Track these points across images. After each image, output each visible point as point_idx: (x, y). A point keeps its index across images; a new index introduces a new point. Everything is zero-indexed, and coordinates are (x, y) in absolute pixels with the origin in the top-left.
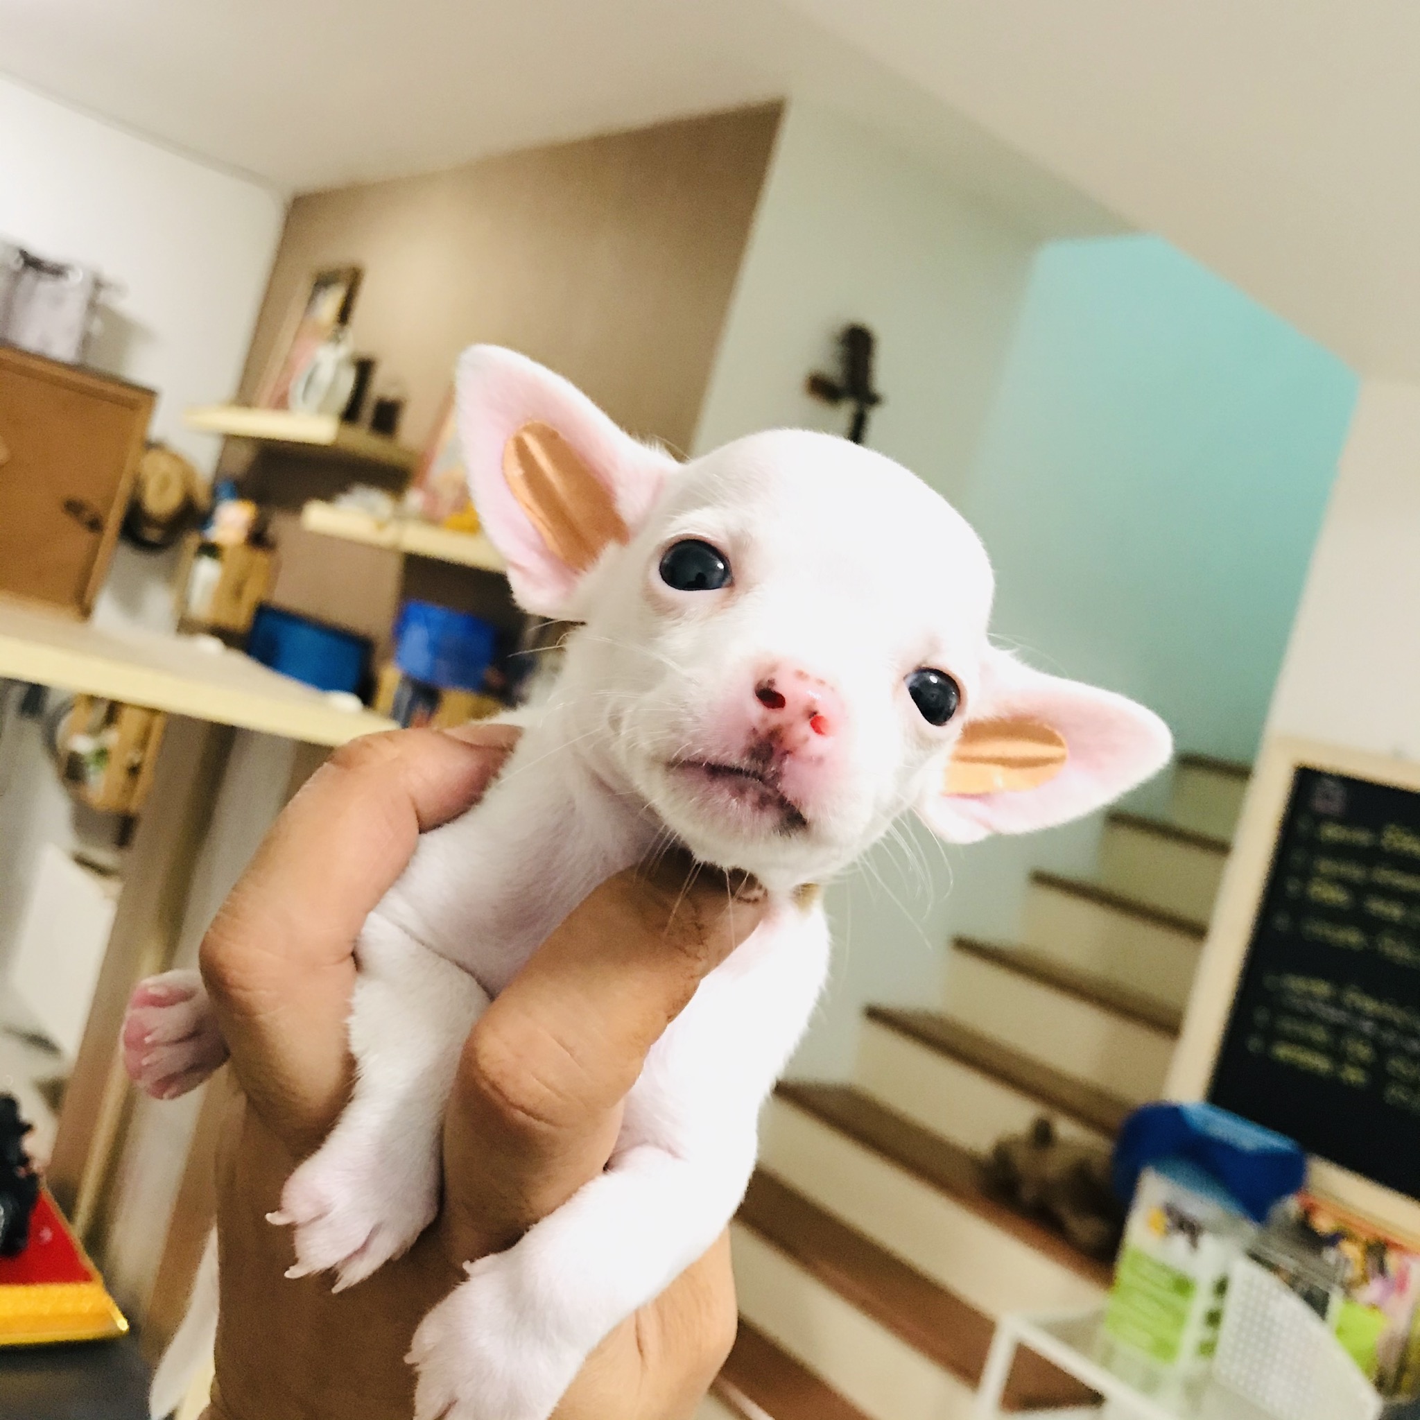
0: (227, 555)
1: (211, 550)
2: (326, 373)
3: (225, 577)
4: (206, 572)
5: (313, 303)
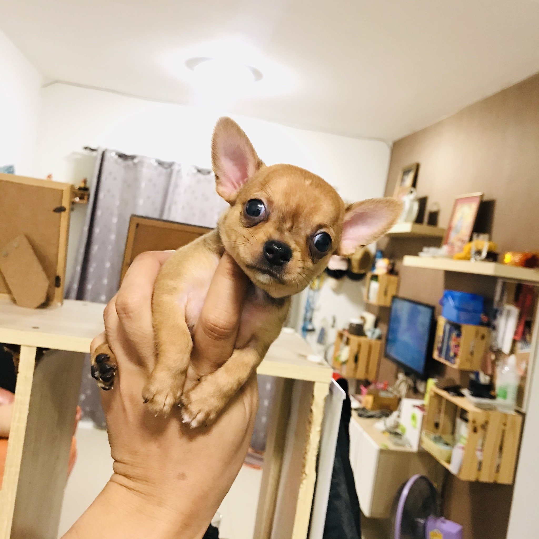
1: (375, 278)
2: (407, 206)
3: (380, 287)
5: (403, 180)
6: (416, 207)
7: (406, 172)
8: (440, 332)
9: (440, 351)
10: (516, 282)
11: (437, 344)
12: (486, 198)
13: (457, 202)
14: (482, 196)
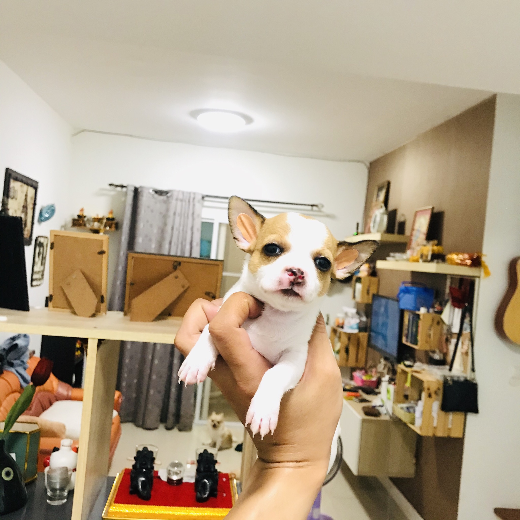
0: (362, 280)
1: (359, 280)
2: (378, 219)
3: (363, 287)
4: (359, 286)
5: (378, 196)
6: (385, 219)
7: (380, 189)
8: (406, 321)
9: (407, 337)
10: (459, 277)
11: (405, 332)
12: (436, 210)
13: (416, 214)
14: (433, 209)
